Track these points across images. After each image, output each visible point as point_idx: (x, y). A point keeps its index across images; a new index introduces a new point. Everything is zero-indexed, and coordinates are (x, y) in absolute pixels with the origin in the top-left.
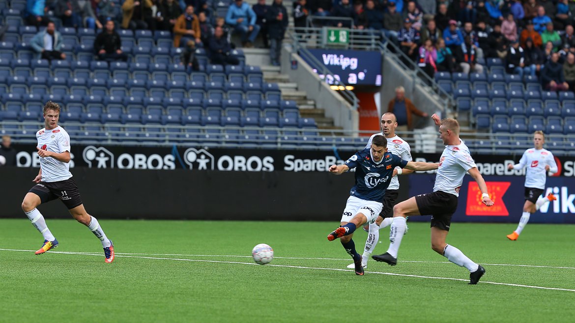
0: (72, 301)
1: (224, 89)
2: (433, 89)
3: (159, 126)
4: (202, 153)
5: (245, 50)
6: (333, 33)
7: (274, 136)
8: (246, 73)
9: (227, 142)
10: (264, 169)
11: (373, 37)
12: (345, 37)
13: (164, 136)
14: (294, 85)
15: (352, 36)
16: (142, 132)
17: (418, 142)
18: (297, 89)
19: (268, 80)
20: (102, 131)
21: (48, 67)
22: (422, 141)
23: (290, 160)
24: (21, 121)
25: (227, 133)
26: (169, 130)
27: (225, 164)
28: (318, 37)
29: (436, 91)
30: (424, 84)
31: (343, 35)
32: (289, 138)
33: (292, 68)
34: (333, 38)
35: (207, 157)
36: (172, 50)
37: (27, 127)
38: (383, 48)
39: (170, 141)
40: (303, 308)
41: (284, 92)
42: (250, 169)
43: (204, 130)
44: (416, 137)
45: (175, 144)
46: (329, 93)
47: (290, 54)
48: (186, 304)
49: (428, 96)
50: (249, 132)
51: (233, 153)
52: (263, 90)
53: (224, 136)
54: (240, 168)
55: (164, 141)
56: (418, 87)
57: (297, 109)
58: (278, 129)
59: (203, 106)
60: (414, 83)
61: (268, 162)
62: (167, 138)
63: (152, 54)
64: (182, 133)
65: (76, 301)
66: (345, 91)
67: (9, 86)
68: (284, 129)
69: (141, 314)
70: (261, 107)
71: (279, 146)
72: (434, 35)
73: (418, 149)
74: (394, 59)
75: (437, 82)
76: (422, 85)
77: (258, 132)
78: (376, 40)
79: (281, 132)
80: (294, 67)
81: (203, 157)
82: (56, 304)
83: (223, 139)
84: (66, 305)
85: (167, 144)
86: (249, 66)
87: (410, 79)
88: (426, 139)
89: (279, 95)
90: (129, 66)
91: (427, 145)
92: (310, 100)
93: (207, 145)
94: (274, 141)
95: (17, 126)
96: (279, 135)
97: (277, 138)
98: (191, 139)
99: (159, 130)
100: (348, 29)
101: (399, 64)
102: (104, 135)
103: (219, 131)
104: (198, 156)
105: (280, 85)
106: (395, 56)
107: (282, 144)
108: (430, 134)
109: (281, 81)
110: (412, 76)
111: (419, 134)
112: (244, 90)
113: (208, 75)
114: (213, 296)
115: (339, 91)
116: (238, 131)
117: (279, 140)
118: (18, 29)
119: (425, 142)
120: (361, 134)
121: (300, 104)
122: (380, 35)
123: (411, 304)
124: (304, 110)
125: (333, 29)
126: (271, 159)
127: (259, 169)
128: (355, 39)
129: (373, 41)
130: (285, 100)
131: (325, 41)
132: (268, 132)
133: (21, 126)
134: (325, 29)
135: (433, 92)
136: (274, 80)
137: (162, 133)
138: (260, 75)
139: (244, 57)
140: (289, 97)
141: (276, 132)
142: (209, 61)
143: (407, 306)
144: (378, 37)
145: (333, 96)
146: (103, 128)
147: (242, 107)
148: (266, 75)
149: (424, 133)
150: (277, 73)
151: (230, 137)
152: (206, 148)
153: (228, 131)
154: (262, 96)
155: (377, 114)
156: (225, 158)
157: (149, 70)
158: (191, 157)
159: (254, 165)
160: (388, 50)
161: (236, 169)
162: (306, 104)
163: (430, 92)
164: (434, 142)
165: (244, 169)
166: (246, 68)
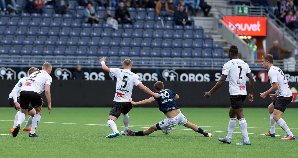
0: (100, 150)
1: (183, 39)
2: (293, 38)
3: (149, 58)
4: (172, 72)
5: (194, 18)
6: (240, 9)
7: (210, 63)
8: (194, 30)
9: (185, 66)
10: (205, 81)
11: (262, 10)
12: (247, 10)
13: (152, 63)
14: (220, 36)
15: (251, 10)
16: (140, 62)
17: (285, 66)
18: (222, 38)
19: (206, 34)
20: (119, 61)
21: (91, 27)
22: (287, 65)
23: (218, 75)
24: (76, 56)
25: (185, 61)
26: (155, 60)
27: (184, 78)
28: (233, 11)
29: (295, 39)
30: (289, 35)
31: (246, 9)
32: (218, 64)
33: (219, 27)
34: (240, 11)
35: (174, 74)
36: (156, 18)
37: (80, 59)
38: (267, 16)
39: (155, 66)
40: (221, 153)
41: (215, 40)
42: (197, 80)
43: (173, 60)
44: (285, 63)
45: (158, 68)
46: (239, 40)
47: (218, 20)
48: (160, 151)
49: (291, 41)
50: (196, 61)
51: (188, 72)
52: (204, 39)
53: (183, 63)
54: (192, 80)
55: (152, 66)
56: (286, 37)
57: (222, 48)
58: (212, 59)
59: (172, 47)
60: (284, 34)
61: (207, 77)
62: (153, 64)
63: (145, 20)
64: (161, 62)
65: (102, 150)
66: (247, 39)
67: (70, 38)
68: (215, 59)
69: (136, 156)
70: (203, 48)
71: (212, 68)
72: (293, 8)
73: (286, 69)
74: (273, 22)
75: (295, 33)
76: (288, 36)
77: (201, 61)
78: (263, 12)
79: (214, 61)
80: (220, 26)
81: (172, 74)
82: (92, 152)
83: (183, 65)
84: (97, 152)
85: (153, 67)
86: (196, 26)
87: (281, 32)
88: (290, 64)
89: (212, 42)
90: (133, 27)
91: (290, 67)
92: (229, 44)
93: (174, 68)
94: (209, 65)
95: (74, 59)
96: (212, 62)
97: (211, 64)
98: (166, 65)
99: (149, 60)
100: (248, 6)
101: (275, 24)
102: (120, 63)
103: (181, 61)
104: (170, 74)
105: (213, 36)
106: (274, 20)
107: (214, 67)
108: (292, 61)
109: (214, 34)
110: (283, 31)
111: (286, 62)
112: (194, 39)
113: (175, 31)
114: (175, 147)
115: (244, 39)
116: (191, 61)
117: (212, 65)
118: (75, 8)
119: (289, 66)
120: (256, 62)
121: (223, 46)
122: (265, 9)
123: (278, 151)
124: (226, 49)
125: (240, 6)
126: (208, 75)
127: (202, 80)
128: (252, 11)
129: (262, 13)
130: (216, 44)
131: (236, 13)
132: (206, 61)
133: (77, 59)
134: (236, 7)
135: (294, 39)
136: (209, 33)
137: (151, 62)
138: (202, 31)
139: (193, 21)
140: (217, 43)
141: (211, 61)
142: (175, 24)
143: (276, 152)
144: (264, 10)
145: (241, 42)
146: (120, 59)
147: (193, 48)
148: (206, 31)
149: (289, 61)
150: (211, 30)
151: (187, 64)
152: (174, 70)
153: (186, 61)
154: (203, 42)
155: (264, 51)
156: (184, 75)
157: (144, 29)
158: (166, 74)
159: (199, 78)
160: (270, 17)
161: (190, 80)
162: (227, 46)
163: (292, 39)
164: (294, 66)
165: (194, 80)
166: (195, 27)
